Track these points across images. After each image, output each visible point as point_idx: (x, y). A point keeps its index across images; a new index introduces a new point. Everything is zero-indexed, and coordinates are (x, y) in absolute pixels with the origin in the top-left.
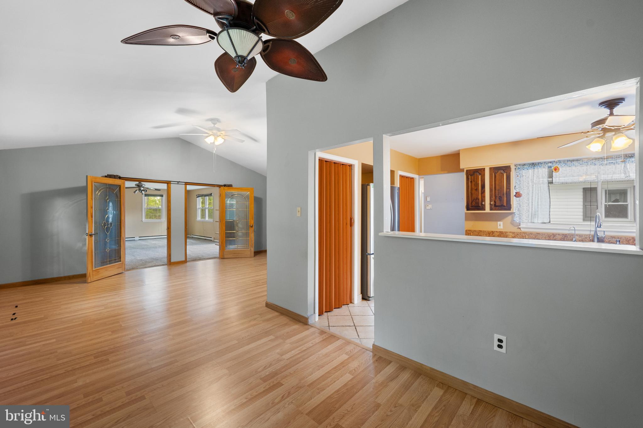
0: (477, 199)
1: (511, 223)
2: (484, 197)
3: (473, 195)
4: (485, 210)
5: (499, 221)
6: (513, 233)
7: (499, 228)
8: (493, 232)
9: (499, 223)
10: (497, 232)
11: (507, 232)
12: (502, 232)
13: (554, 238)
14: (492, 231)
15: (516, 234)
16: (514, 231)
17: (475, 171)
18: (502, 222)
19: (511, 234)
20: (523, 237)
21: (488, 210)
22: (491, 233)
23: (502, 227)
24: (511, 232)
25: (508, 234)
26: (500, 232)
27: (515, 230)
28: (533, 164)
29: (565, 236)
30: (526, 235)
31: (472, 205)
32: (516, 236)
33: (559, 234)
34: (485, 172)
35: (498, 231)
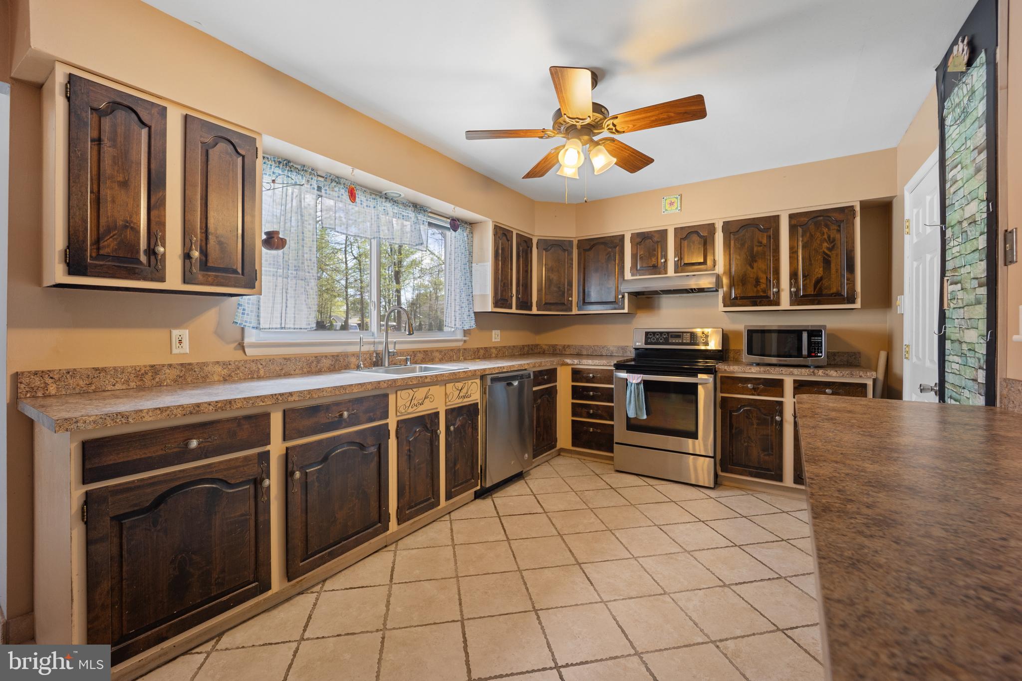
0: (126, 227)
1: (216, 333)
2: (162, 224)
3: (109, 205)
4: (162, 279)
5: (178, 326)
6: (225, 364)
7: (175, 351)
8: (155, 370)
9: (176, 333)
10: (170, 365)
11: (205, 364)
12: (190, 364)
13: (317, 366)
14: (152, 366)
15: (232, 367)
16: (226, 359)
17: (119, 100)
18: (187, 331)
19: (218, 369)
20: (253, 376)
21: (173, 279)
22: (146, 373)
23: (186, 348)
24: (218, 363)
25: (210, 368)
26: (182, 365)
27: (229, 353)
28: (289, 162)
29: (337, 360)
30: (260, 367)
31: (101, 252)
32: (233, 374)
33: (326, 356)
34: (165, 124)
35: (174, 361)
